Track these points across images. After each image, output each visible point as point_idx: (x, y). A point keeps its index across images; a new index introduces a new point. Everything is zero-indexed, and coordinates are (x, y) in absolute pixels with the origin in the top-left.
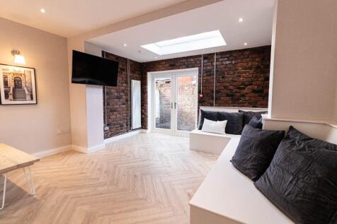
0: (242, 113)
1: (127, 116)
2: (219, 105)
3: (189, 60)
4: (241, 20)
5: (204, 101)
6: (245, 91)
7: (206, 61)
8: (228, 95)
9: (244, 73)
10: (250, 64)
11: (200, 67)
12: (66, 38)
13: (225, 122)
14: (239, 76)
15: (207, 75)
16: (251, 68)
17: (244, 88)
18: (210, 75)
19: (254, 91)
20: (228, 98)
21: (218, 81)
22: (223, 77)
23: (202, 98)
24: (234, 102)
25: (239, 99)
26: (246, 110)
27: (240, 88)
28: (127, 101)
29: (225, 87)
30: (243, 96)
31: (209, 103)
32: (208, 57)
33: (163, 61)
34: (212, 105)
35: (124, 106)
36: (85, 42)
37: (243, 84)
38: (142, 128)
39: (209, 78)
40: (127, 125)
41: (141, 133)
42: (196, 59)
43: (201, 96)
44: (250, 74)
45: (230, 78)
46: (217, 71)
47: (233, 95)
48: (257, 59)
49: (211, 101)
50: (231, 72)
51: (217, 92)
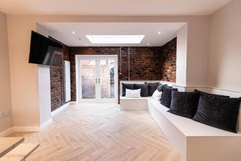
0: (147, 84)
1: (61, 91)
2: (132, 79)
3: (111, 49)
4: (159, 33)
5: (122, 77)
6: (146, 71)
7: (123, 51)
8: (137, 73)
9: (145, 61)
10: (148, 55)
11: (119, 55)
12: (6, 15)
13: (139, 90)
14: (143, 62)
15: (124, 60)
16: (148, 58)
17: (145, 69)
18: (126, 60)
19: (151, 71)
20: (137, 75)
21: (131, 65)
22: (134, 62)
23: (121, 75)
24: (141, 77)
25: (143, 76)
26: (149, 82)
27: (144, 70)
28: (61, 78)
29: (135, 69)
30: (145, 74)
31: (125, 79)
32: (125, 48)
33: (90, 47)
34: (128, 80)
35: (60, 83)
36: (37, 23)
37: (145, 67)
38: (71, 100)
39: (125, 62)
40: (61, 99)
41: (71, 104)
42: (116, 49)
43: (121, 74)
44: (148, 61)
45: (138, 63)
46: (130, 58)
47: (140, 73)
48: (152, 53)
49: (127, 77)
50: (138, 60)
51: (131, 71)
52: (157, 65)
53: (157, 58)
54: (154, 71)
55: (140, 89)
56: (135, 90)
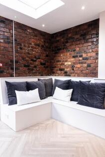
2: (19, 75)
4: (83, 8)
6: (37, 63)
8: (25, 66)
9: (34, 49)
10: (38, 42)
14: (32, 50)
15: (5, 42)
16: (39, 46)
17: (36, 61)
18: (9, 43)
19: (42, 64)
20: (25, 68)
21: (17, 51)
22: (21, 48)
24: (30, 72)
25: (33, 70)
29: (23, 58)
30: (35, 67)
31: (9, 73)
37: (35, 57)
39: (7, 45)
43: (1, 65)
44: (38, 50)
45: (26, 50)
46: (15, 40)
47: (29, 66)
48: (42, 40)
49: (11, 71)
50: (27, 45)
51: (17, 62)
52: (47, 56)
53: (47, 47)
54: (44, 64)
55: (37, 89)
56: (30, 91)
